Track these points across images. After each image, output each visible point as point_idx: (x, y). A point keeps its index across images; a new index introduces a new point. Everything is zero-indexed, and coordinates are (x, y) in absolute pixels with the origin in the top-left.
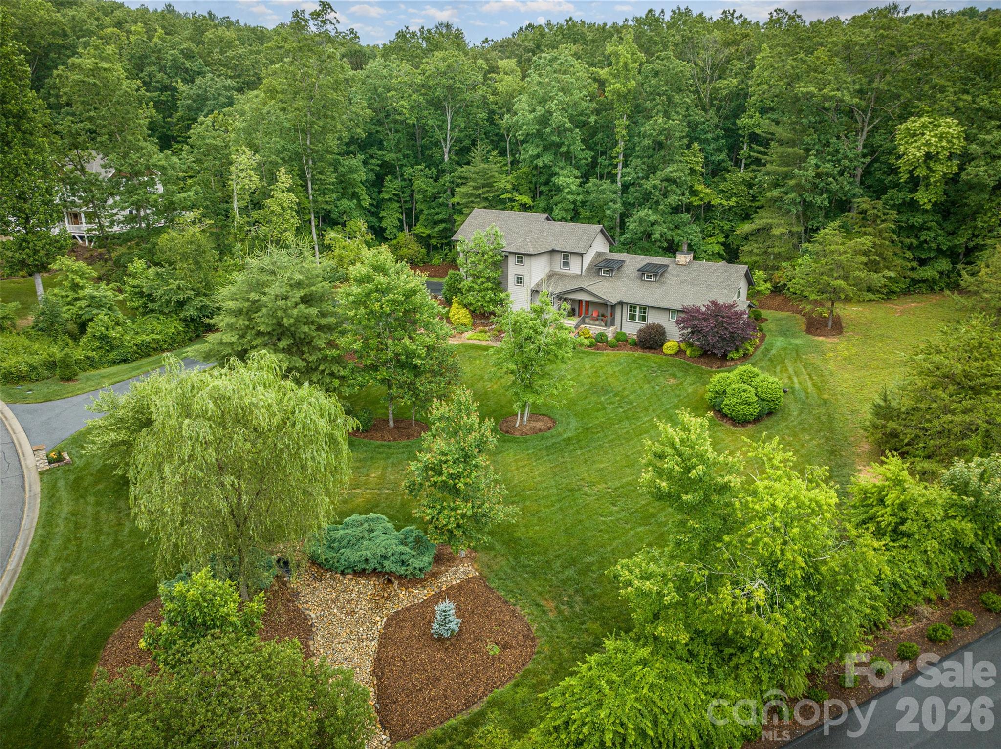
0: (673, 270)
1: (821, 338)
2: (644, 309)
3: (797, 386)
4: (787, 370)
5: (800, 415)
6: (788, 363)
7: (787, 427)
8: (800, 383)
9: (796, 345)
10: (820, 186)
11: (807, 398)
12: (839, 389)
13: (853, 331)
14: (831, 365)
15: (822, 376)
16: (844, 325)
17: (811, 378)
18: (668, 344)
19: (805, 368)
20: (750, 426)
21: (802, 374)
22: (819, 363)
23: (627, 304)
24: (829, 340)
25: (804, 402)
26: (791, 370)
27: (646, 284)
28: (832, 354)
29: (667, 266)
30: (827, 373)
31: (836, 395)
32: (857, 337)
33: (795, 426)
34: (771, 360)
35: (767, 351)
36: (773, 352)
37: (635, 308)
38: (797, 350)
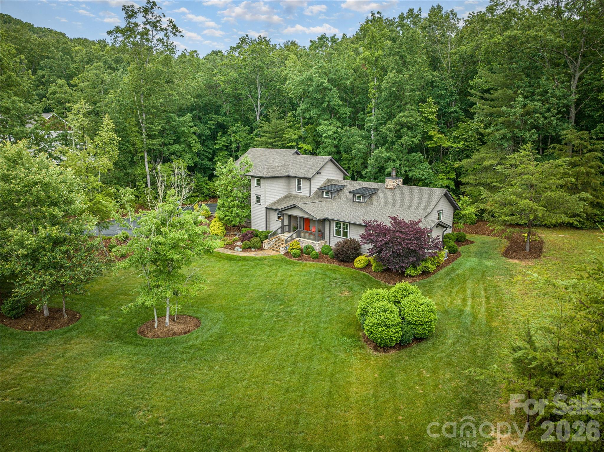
0: (381, 194)
1: (515, 261)
2: (346, 225)
3: (468, 309)
4: (465, 291)
5: (454, 344)
6: (470, 285)
7: (432, 359)
8: (473, 307)
9: (486, 266)
10: (529, 122)
11: (473, 324)
12: (515, 316)
13: (553, 256)
14: (516, 290)
15: (501, 300)
16: (544, 250)
17: (488, 302)
18: (359, 258)
19: (485, 290)
20: (393, 352)
21: (480, 297)
22: (503, 285)
23: (334, 220)
24: (522, 263)
25: (467, 329)
26: (469, 292)
27: (356, 204)
28: (520, 278)
29: (378, 190)
30: (507, 297)
31: (508, 323)
32: (554, 262)
33: (441, 359)
34: (452, 280)
35: (453, 270)
36: (459, 272)
37: (340, 224)
38: (484, 272)
